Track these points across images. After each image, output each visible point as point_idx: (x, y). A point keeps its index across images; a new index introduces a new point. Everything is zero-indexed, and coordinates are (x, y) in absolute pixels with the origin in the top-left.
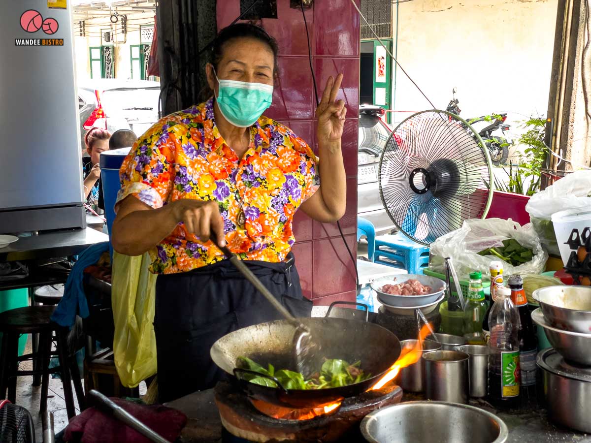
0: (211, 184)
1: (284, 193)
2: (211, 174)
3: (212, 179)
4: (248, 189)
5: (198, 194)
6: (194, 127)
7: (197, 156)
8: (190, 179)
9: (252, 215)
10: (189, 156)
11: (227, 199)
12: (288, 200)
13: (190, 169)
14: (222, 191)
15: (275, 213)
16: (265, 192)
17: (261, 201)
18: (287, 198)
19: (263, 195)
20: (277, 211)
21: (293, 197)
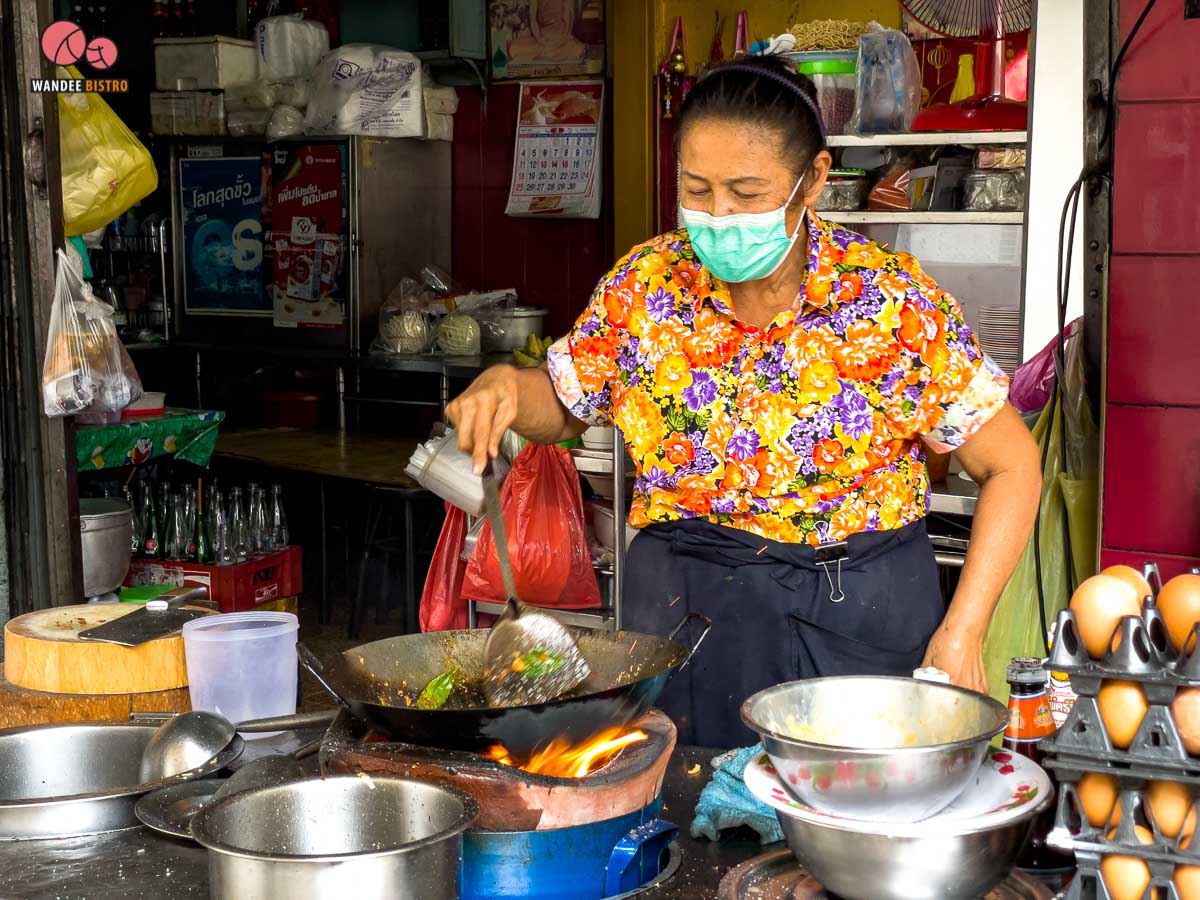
0: (683, 374)
1: (826, 415)
2: (687, 355)
3: (687, 365)
4: (757, 393)
5: (651, 391)
6: (688, 260)
7: (667, 318)
8: (640, 361)
9: (742, 449)
10: (654, 317)
11: (708, 407)
12: (832, 431)
13: (646, 343)
14: (701, 391)
15: (790, 453)
16: (787, 404)
17: (774, 423)
18: (829, 428)
19: (781, 411)
20: (796, 451)
21: (845, 428)
